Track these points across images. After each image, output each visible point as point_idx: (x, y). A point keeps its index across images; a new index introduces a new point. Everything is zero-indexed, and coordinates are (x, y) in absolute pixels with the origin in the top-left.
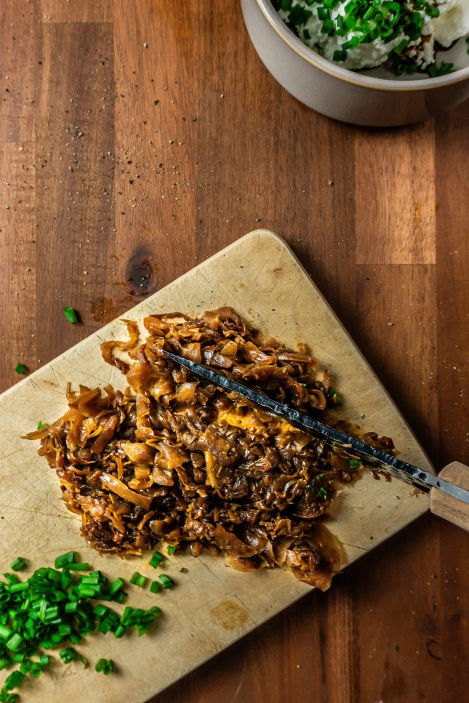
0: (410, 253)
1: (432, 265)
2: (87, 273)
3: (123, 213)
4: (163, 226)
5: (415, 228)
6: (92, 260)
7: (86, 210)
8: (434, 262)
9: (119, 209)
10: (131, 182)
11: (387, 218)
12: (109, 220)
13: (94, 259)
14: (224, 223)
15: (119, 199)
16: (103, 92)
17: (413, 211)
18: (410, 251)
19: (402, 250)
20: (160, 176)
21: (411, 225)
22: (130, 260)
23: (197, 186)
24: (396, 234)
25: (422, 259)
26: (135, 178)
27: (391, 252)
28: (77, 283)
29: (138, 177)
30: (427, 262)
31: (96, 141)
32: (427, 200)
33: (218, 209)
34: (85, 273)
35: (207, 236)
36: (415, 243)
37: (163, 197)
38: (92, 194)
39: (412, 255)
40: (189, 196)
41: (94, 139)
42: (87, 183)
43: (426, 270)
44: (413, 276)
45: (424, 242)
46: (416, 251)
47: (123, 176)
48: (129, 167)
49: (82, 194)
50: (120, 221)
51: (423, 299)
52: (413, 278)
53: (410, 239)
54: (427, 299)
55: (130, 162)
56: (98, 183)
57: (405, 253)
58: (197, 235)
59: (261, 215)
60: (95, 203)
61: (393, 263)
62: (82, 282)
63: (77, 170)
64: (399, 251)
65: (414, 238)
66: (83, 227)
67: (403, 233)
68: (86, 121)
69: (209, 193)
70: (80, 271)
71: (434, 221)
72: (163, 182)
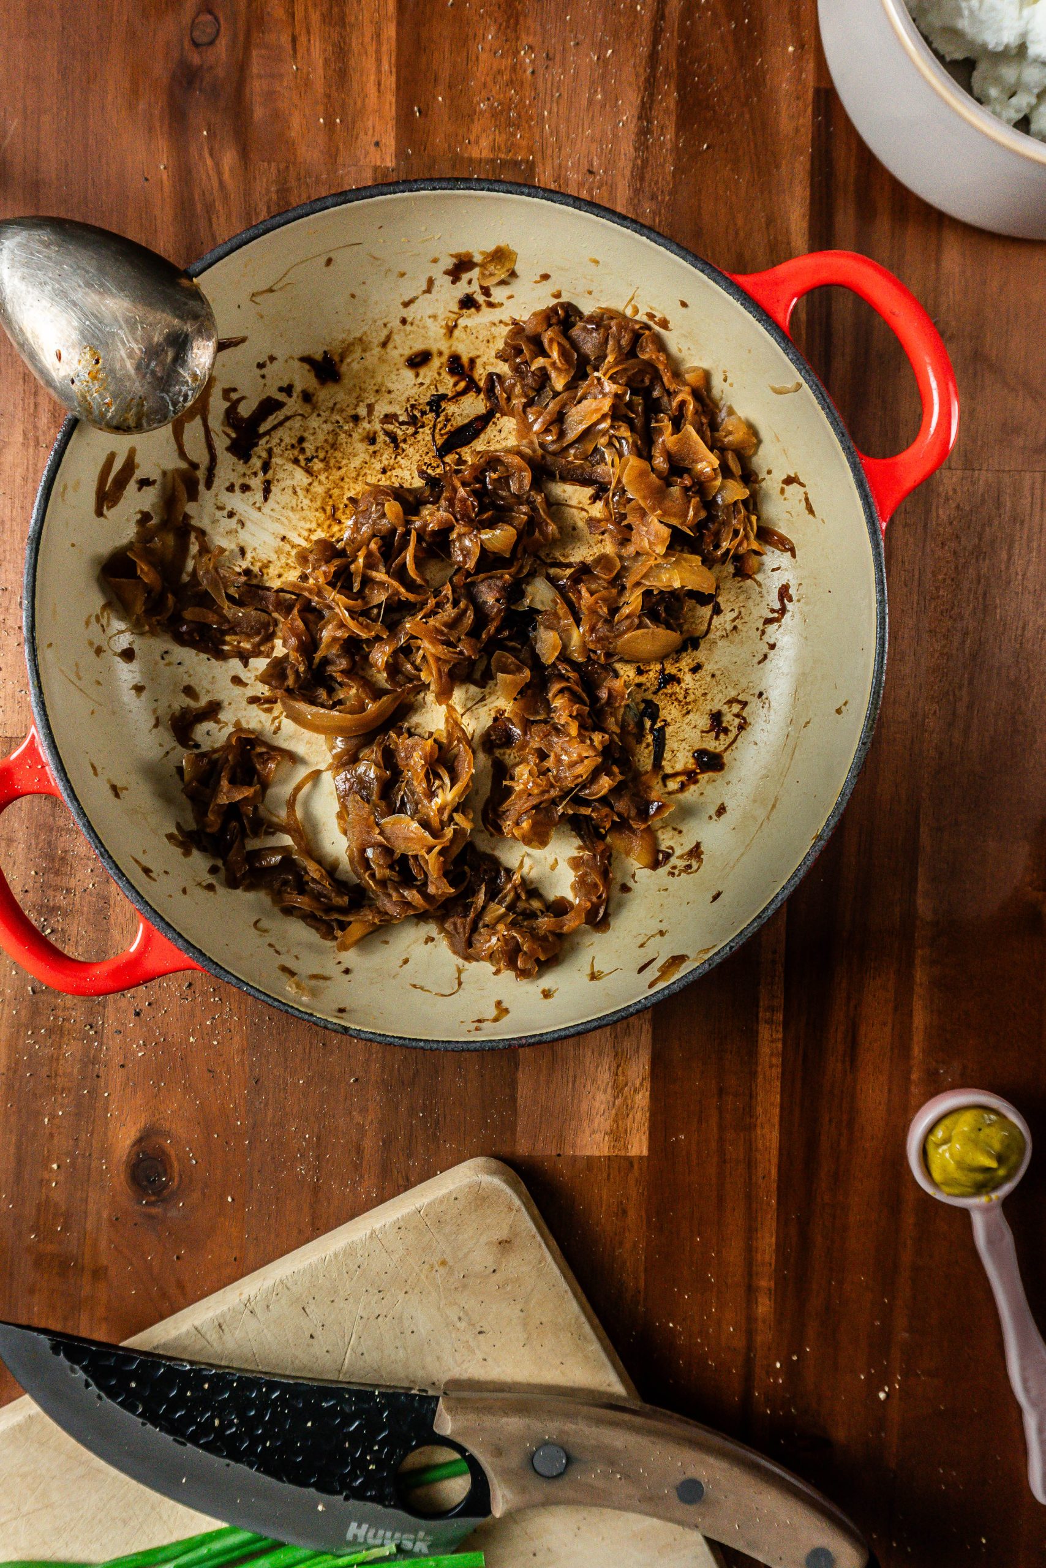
0: (607, 1138)
1: (641, 1158)
2: (59, 1167)
3: (122, 1066)
4: (190, 1089)
5: (616, 1097)
6: (66, 1144)
7: (58, 1059)
8: (645, 1153)
9: (116, 1058)
10: (137, 1014)
11: (571, 1079)
12: (98, 1076)
13: (71, 1142)
14: (295, 1085)
15: (114, 1044)
16: (88, 859)
17: (613, 1068)
18: (606, 1133)
19: (593, 1132)
20: (187, 1005)
21: (609, 1090)
22: (133, 1145)
23: (252, 1022)
24: (584, 1106)
25: (626, 1148)
26: (143, 1005)
27: (576, 1135)
28: (40, 1183)
29: (150, 1004)
30: (634, 1152)
31: (77, 942)
32: (638, 1051)
33: (286, 1060)
34: (55, 1166)
35: (266, 1105)
36: (615, 1121)
37: (192, 1039)
38: (69, 1034)
39: (610, 1142)
40: (237, 1038)
41: (73, 939)
42: (59, 1012)
43: (631, 1164)
44: (609, 1175)
45: (629, 1122)
46: (617, 1135)
47: (123, 1003)
49: (50, 1032)
50: (116, 1078)
51: (625, 1212)
52: (608, 1179)
53: (607, 1114)
54: (632, 1213)
56: (79, 1014)
58: (249, 1104)
59: (359, 1072)
60: (71, 1049)
61: (577, 1153)
62: (49, 1182)
63: (42, 991)
64: (588, 1132)
65: (613, 1112)
66: (52, 1090)
67: (597, 1104)
68: (59, 908)
69: (271, 1034)
70: (45, 1163)
71: (647, 1084)
72: (193, 1014)
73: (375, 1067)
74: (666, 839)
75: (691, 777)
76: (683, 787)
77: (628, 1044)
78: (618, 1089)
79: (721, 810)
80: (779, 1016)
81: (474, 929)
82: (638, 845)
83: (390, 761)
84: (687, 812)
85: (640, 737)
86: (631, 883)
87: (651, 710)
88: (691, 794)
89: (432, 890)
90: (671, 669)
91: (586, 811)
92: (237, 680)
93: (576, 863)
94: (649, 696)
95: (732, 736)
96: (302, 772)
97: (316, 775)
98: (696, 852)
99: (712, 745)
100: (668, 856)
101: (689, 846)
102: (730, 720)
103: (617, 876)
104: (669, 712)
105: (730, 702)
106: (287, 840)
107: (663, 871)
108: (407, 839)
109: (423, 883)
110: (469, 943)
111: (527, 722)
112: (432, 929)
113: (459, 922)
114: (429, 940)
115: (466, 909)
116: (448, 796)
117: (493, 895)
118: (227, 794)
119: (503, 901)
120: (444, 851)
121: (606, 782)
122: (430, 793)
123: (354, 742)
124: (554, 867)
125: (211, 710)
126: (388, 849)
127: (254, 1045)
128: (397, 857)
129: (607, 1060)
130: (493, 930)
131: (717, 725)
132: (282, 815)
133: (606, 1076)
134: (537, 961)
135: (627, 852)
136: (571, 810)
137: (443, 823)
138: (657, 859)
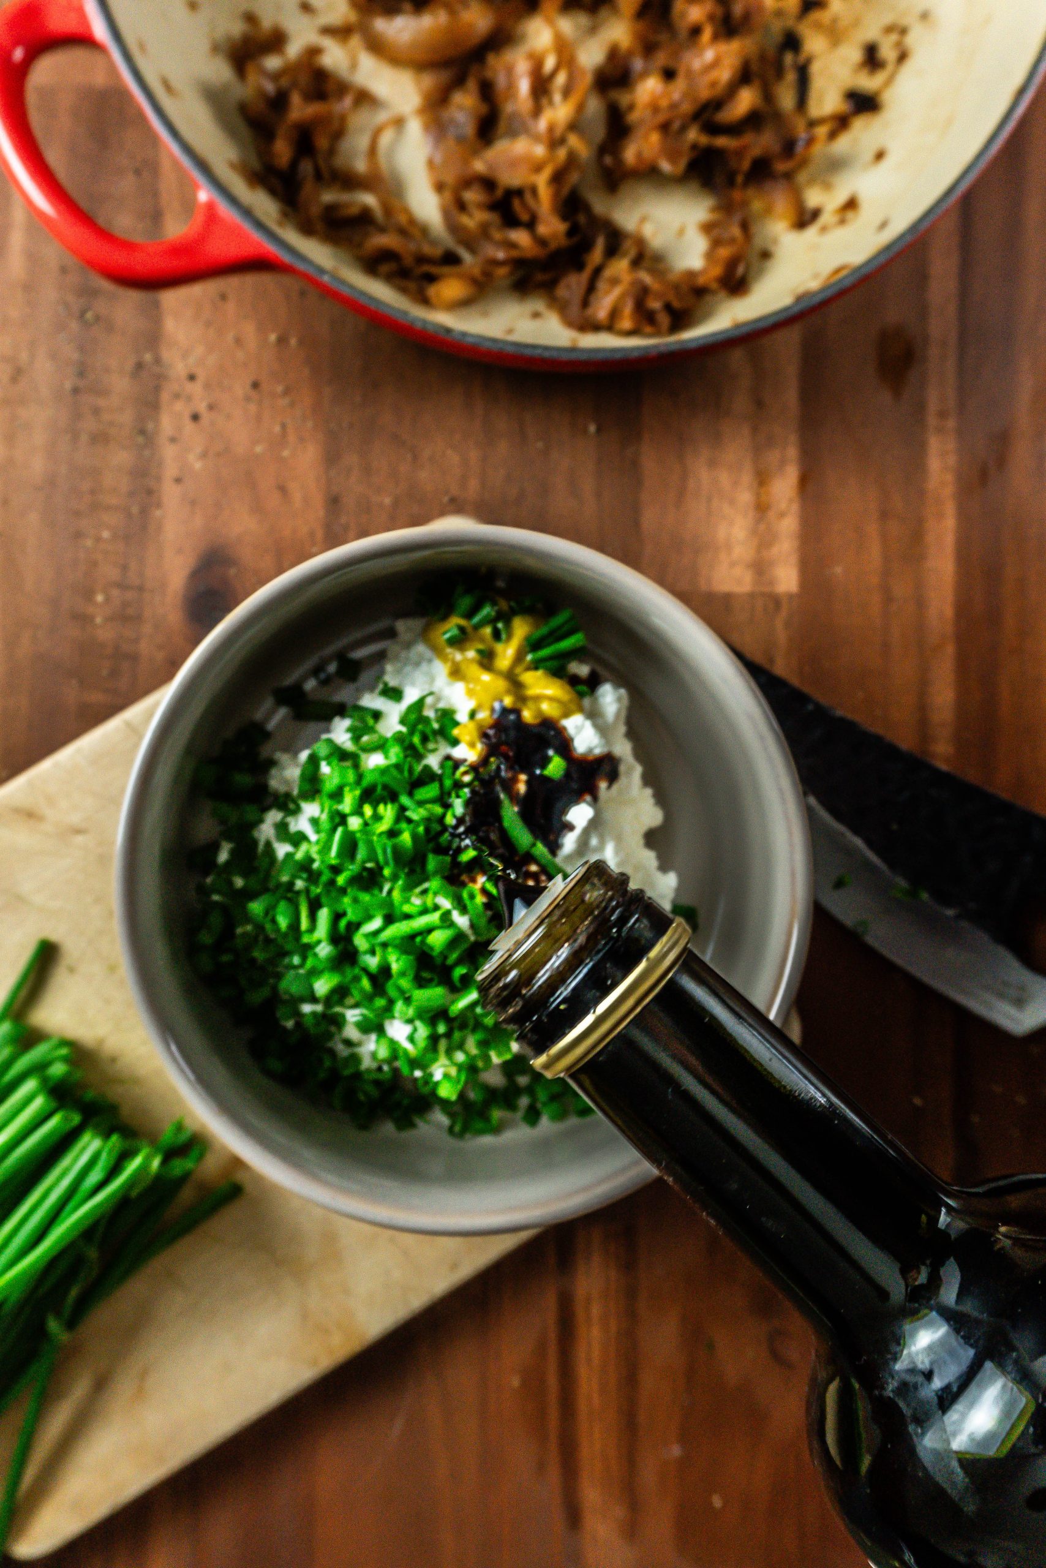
0: (748, 572)
1: (790, 595)
2: (105, 600)
3: (178, 480)
4: (258, 508)
5: (758, 522)
6: (112, 573)
7: (101, 471)
8: (795, 589)
9: (170, 470)
10: (195, 417)
11: (705, 502)
12: (149, 492)
13: (119, 570)
14: (381, 505)
15: (169, 453)
17: (754, 486)
18: (747, 566)
19: (732, 564)
20: (253, 408)
21: (750, 514)
22: (192, 576)
23: (329, 429)
24: (722, 533)
25: (771, 583)
26: (202, 407)
27: (711, 566)
28: (82, 619)
29: (209, 407)
30: (782, 587)
31: (123, 332)
32: (784, 465)
33: (369, 476)
34: (101, 598)
36: (758, 550)
37: (259, 449)
38: (116, 440)
39: (752, 575)
40: (311, 448)
41: (118, 327)
42: (104, 416)
43: (779, 603)
44: (752, 615)
45: (775, 550)
46: (760, 568)
47: (179, 406)
48: (189, 387)
49: (94, 439)
50: (171, 495)
52: (752, 621)
53: (748, 543)
54: (780, 661)
55: (192, 378)
56: (127, 418)
57: (738, 571)
58: (327, 526)
59: (455, 490)
60: (121, 457)
61: (714, 589)
62: (94, 617)
63: (84, 390)
64: (725, 566)
65: (756, 540)
66: (95, 507)
67: (735, 531)
68: (102, 290)
70: (88, 594)
71: (795, 507)
72: (259, 418)
73: (474, 485)
74: (814, 198)
75: (841, 123)
76: (833, 135)
77: (773, 457)
78: (761, 508)
79: (880, 156)
80: (951, 423)
81: (591, 288)
82: (781, 203)
83: (487, 91)
84: (837, 165)
85: (779, 72)
86: (773, 249)
87: (792, 42)
88: (843, 144)
89: (542, 229)
91: (722, 141)
92: (305, 6)
93: (707, 228)
94: (790, 22)
95: (890, 67)
96: (382, 117)
97: (399, 123)
98: (851, 204)
99: (868, 83)
100: (816, 214)
101: (840, 197)
102: (887, 52)
103: (758, 242)
104: (814, 43)
105: (889, 29)
106: (369, 199)
107: (811, 232)
108: (514, 163)
109: (531, 225)
110: (585, 303)
111: (649, 48)
112: (538, 304)
113: (573, 285)
114: (536, 315)
115: (580, 266)
116: (559, 112)
117: (613, 250)
118: (299, 109)
119: (624, 255)
120: (557, 178)
121: (746, 100)
122: (537, 111)
123: (445, 76)
124: (681, 232)
125: (276, 41)
126: (488, 183)
127: (331, 458)
128: (499, 193)
129: (747, 477)
130: (615, 281)
131: (872, 59)
132: (361, 166)
133: (745, 497)
134: (668, 307)
135: (768, 211)
136: (704, 140)
137: (555, 142)
138: (804, 219)
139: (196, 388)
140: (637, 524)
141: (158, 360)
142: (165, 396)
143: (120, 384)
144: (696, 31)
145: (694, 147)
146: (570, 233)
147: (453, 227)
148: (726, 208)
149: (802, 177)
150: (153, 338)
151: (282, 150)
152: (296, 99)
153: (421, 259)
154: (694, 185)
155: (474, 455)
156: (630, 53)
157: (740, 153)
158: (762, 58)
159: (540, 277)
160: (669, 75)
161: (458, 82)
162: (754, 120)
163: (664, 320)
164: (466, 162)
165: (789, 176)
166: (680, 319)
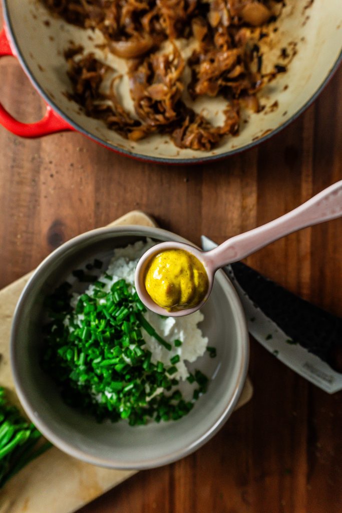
0: (238, 229)
3: (46, 197)
4: (72, 206)
5: (242, 212)
6: (23, 228)
9: (43, 194)
10: (52, 176)
11: (224, 205)
12: (36, 201)
13: (26, 227)
14: (113, 205)
15: (43, 188)
17: (241, 200)
20: (71, 173)
21: (240, 210)
22: (50, 229)
24: (230, 215)
26: (54, 173)
27: (226, 227)
28: (13, 243)
29: (56, 172)
31: (28, 147)
32: (252, 193)
33: (109, 196)
34: (20, 236)
35: (102, 214)
37: (73, 187)
38: (25, 183)
40: (90, 186)
41: (26, 145)
42: (22, 175)
46: (243, 228)
47: (47, 172)
48: (50, 166)
49: (18, 183)
50: (43, 202)
53: (239, 219)
55: (51, 162)
56: (29, 176)
58: (95, 213)
59: (138, 200)
60: (27, 189)
62: (17, 243)
63: (15, 167)
64: (231, 227)
65: (241, 218)
66: (19, 206)
67: (234, 215)
70: (15, 235)
71: (255, 208)
72: (73, 176)
73: (145, 200)
74: (263, 102)
75: (273, 76)
76: (270, 80)
77: (248, 190)
78: (243, 208)
79: (286, 88)
80: (310, 179)
81: (184, 134)
82: (251, 103)
83: (151, 67)
84: (271, 91)
85: (252, 59)
86: (248, 119)
87: (256, 48)
88: (273, 83)
89: (167, 115)
90: (265, 31)
91: (230, 84)
92: (90, 38)
93: (226, 112)
94: (256, 42)
95: (291, 56)
96: (115, 75)
97: (121, 77)
98: (276, 105)
99: (283, 62)
100: (263, 108)
101: (272, 102)
102: (290, 51)
103: (243, 117)
104: (264, 49)
105: (290, 44)
106: (110, 103)
107: (262, 113)
108: (157, 92)
109: (163, 113)
110: (182, 139)
111: (206, 52)
112: (167, 138)
113: (178, 132)
114: (166, 142)
115: (181, 127)
116: (174, 74)
117: (192, 121)
118: (86, 74)
119: (196, 123)
120: (172, 98)
121: (238, 70)
122: (166, 74)
123: (136, 61)
124: (217, 114)
125: (80, 50)
126: (149, 99)
127: (97, 189)
128: (153, 102)
129: (239, 197)
130: (192, 132)
131: (284, 54)
132: (108, 92)
133: (238, 204)
134: (210, 142)
135: (247, 106)
136: (224, 83)
137: (172, 85)
138: (259, 109)
139: (52, 166)
140: (200, 213)
141: (40, 157)
142: (42, 169)
143: (27, 165)
144: (222, 46)
145: (221, 86)
146: (177, 116)
147: (138, 113)
148: (232, 106)
149: (259, 95)
150: (38, 149)
151: (80, 88)
152: (84, 71)
153: (126, 124)
154: (221, 98)
155: (145, 189)
156: (200, 53)
157: (237, 88)
158: (245, 54)
159: (167, 130)
160: (212, 61)
161: (141, 63)
162: (241, 76)
163: (208, 146)
164: (142, 91)
165: (254, 95)
166: (214, 145)
